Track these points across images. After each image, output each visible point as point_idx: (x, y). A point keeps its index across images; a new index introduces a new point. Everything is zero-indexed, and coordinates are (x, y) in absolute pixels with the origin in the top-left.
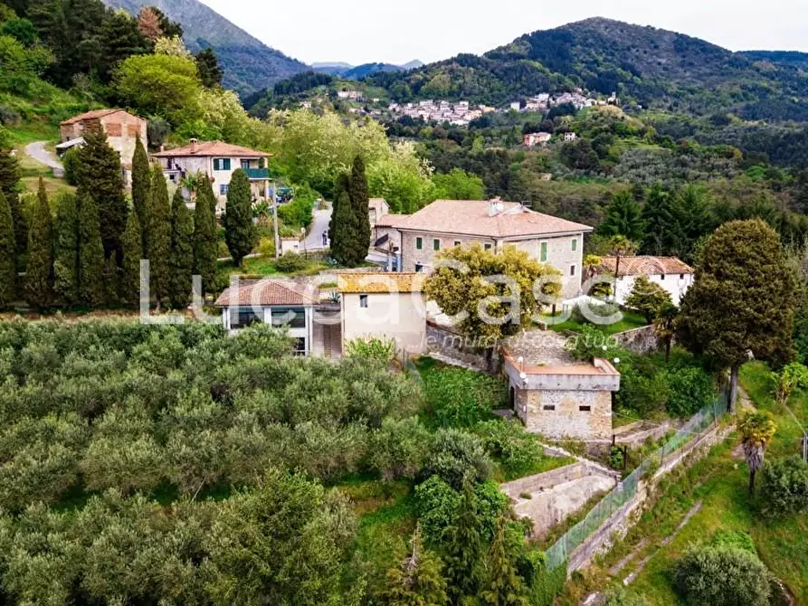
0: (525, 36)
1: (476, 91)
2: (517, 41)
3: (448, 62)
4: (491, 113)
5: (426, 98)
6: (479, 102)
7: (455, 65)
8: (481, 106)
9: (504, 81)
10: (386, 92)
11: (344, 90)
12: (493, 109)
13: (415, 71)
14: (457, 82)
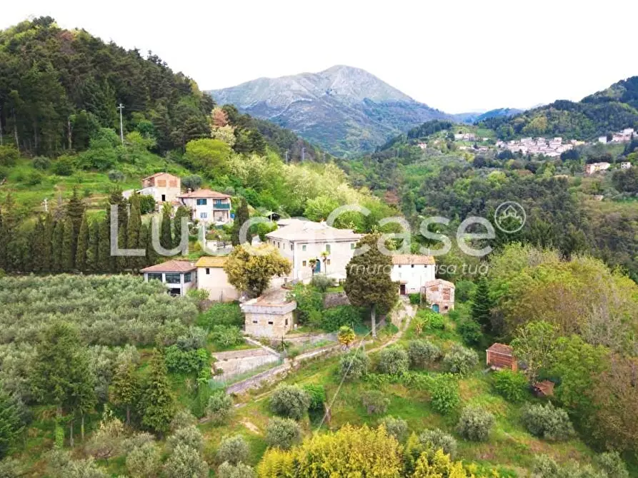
0: (622, 82)
1: (569, 129)
2: (614, 86)
3: (547, 107)
4: (581, 147)
5: (526, 136)
6: (570, 138)
7: (552, 109)
8: (573, 141)
9: (594, 120)
10: (494, 133)
11: (460, 133)
12: (583, 143)
13: (519, 115)
14: (553, 123)
